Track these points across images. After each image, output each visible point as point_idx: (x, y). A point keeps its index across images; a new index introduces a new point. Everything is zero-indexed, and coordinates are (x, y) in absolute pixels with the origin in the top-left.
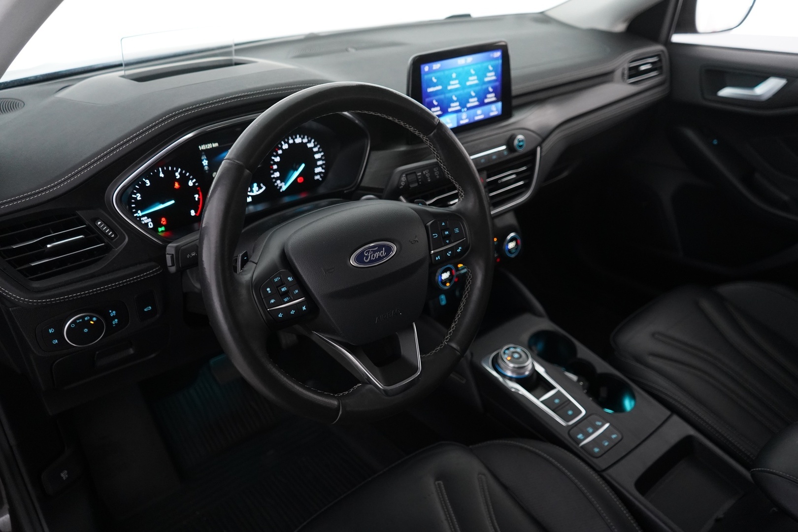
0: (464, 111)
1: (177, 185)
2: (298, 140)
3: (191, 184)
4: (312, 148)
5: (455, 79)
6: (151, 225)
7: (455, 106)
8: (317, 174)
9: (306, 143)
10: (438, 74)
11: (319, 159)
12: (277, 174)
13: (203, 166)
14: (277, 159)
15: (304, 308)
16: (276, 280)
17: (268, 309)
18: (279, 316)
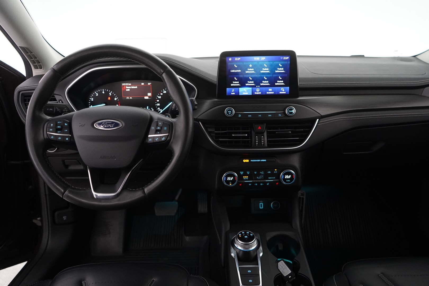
0: (258, 87)
5: (252, 68)
7: (251, 83)
10: (239, 63)
15: (67, 139)
16: (59, 122)
17: (48, 133)
18: (52, 137)
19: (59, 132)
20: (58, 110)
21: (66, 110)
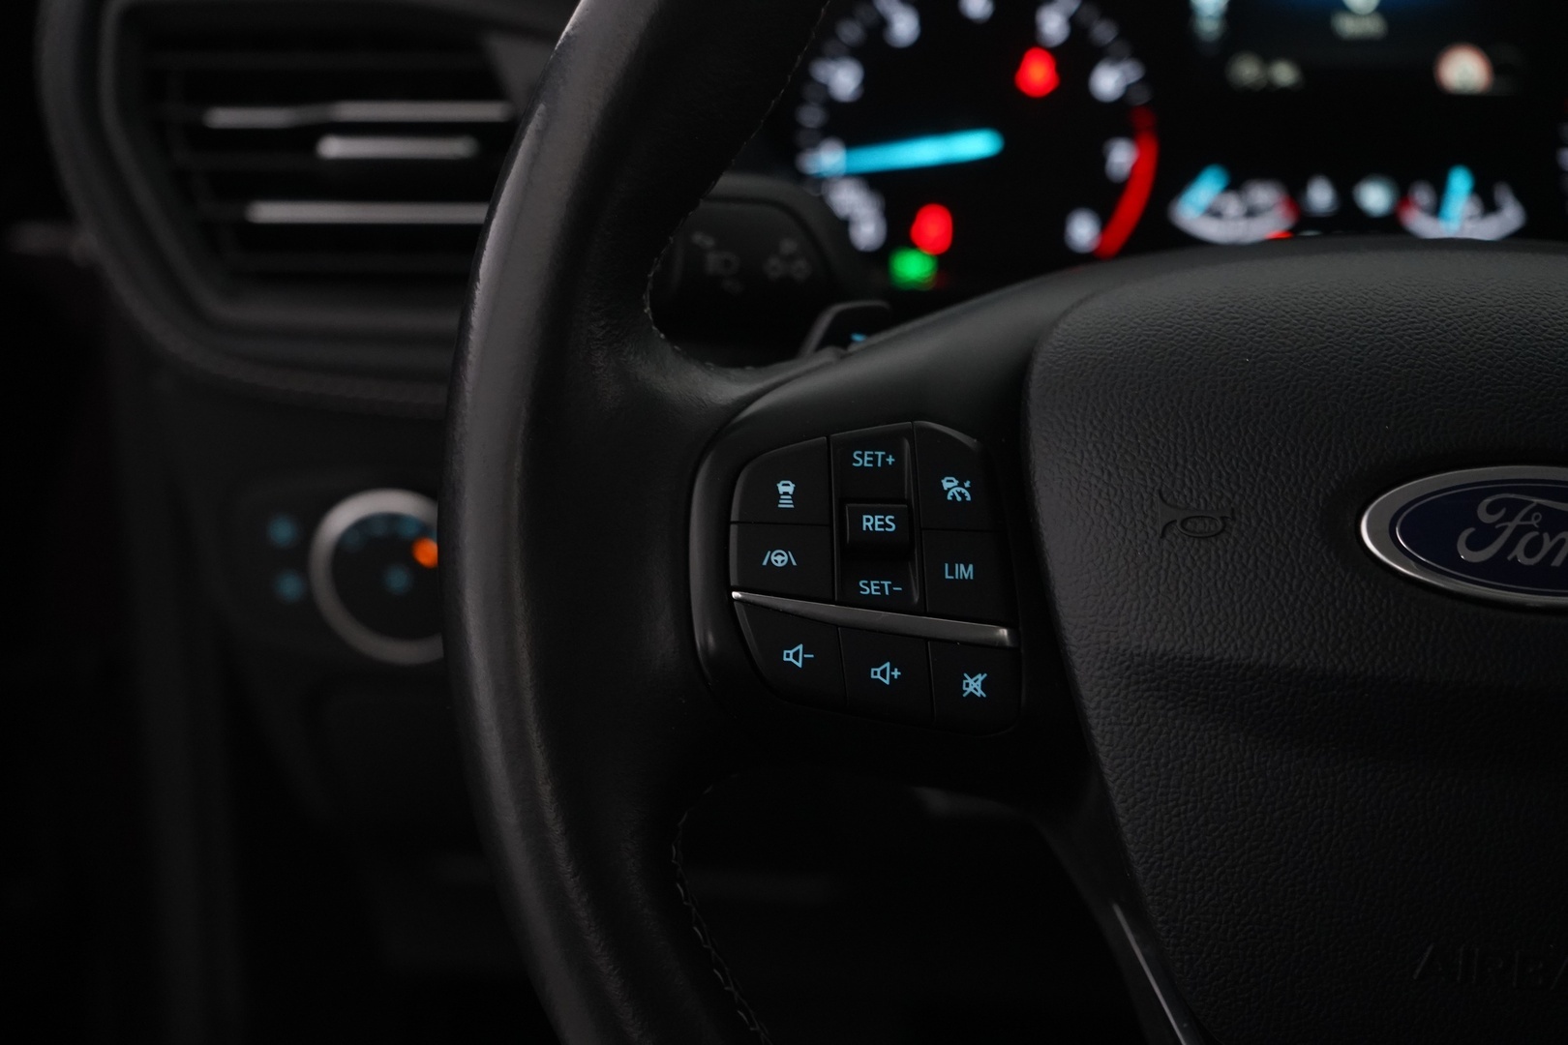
1: (1038, 74)
6: (868, 231)
15: (974, 685)
16: (863, 460)
17: (735, 595)
18: (788, 656)
19: (870, 588)
20: (713, 262)
21: (790, 258)
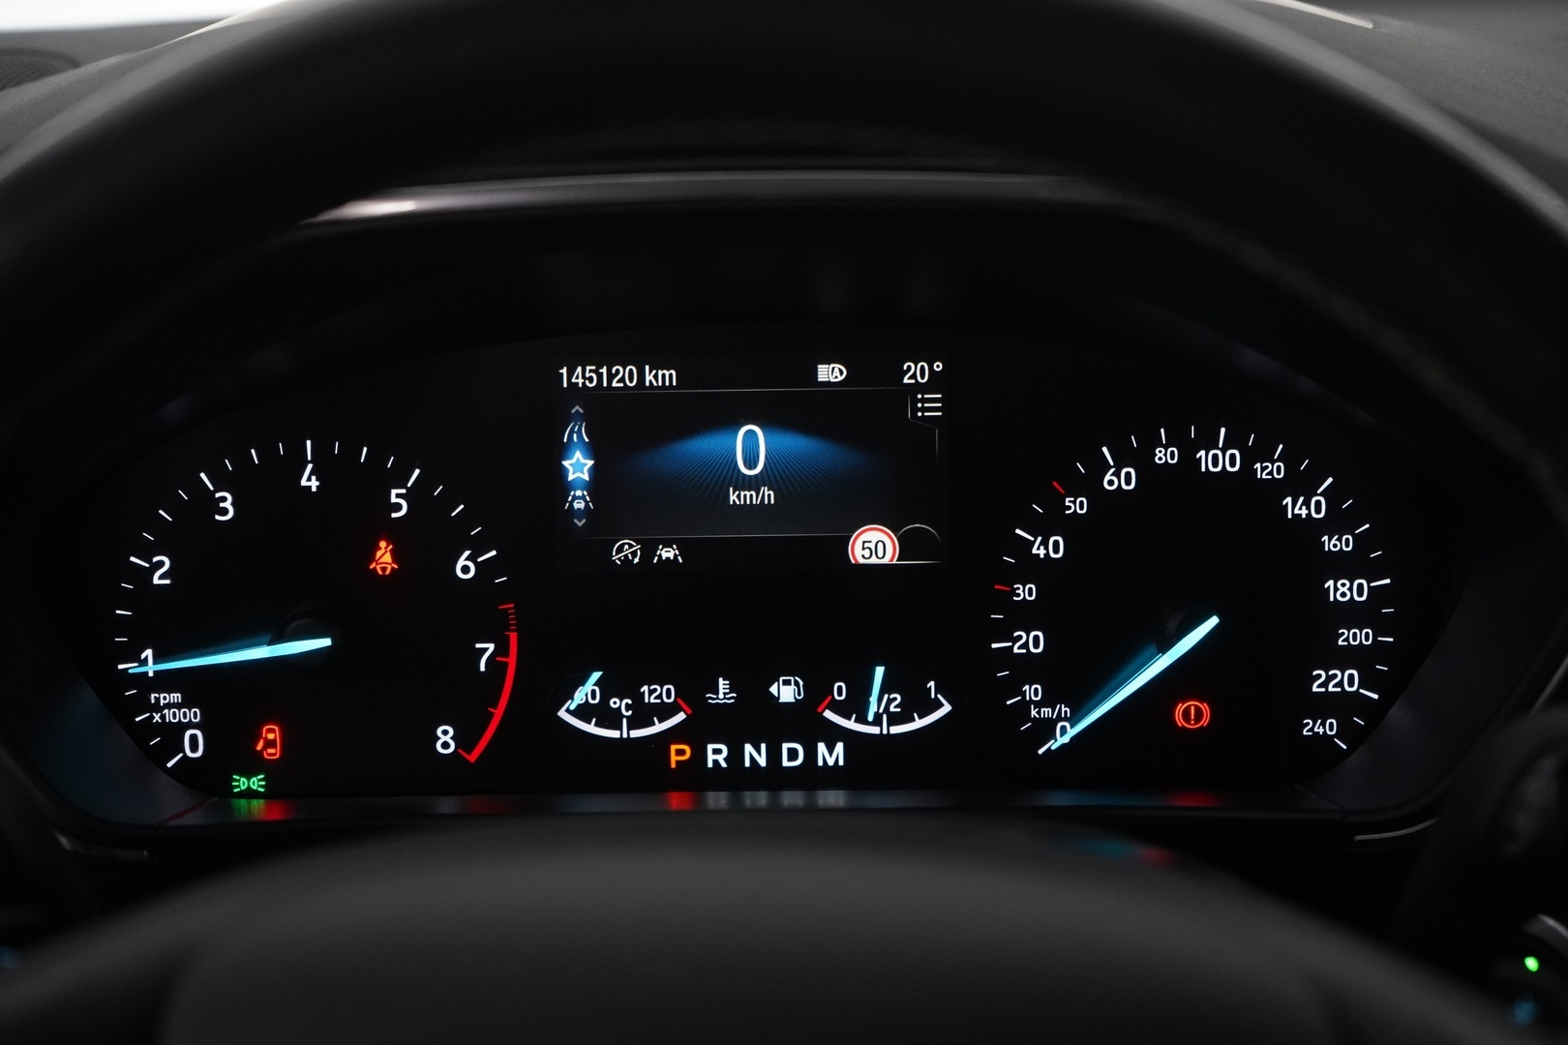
1: (384, 557)
2: (1219, 460)
3: (465, 567)
4: (1310, 528)
6: (194, 746)
8: (1325, 706)
9: (1276, 488)
11: (1353, 615)
12: (1031, 642)
13: (563, 486)
14: (1050, 548)
